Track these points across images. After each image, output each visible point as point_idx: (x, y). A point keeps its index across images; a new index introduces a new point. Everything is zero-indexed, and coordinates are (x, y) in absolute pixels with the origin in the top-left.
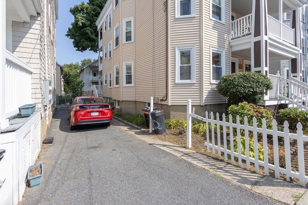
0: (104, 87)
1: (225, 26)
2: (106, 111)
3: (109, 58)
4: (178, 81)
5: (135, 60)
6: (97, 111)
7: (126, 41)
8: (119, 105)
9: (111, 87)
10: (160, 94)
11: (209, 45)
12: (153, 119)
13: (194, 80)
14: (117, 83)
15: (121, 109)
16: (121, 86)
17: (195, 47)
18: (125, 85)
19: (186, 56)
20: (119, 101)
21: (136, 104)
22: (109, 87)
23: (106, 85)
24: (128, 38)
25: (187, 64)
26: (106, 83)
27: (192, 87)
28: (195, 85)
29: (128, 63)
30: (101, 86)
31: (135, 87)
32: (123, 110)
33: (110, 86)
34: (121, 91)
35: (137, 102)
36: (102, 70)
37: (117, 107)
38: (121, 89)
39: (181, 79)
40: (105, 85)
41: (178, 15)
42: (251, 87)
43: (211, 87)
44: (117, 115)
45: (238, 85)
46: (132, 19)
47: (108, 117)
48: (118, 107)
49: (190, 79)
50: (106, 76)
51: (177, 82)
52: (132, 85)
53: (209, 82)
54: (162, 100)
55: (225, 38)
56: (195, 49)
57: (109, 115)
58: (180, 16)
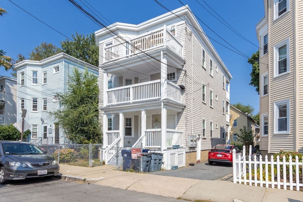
2: (228, 155)
4: (276, 132)
6: (221, 154)
13: (289, 131)
17: (290, 100)
25: (284, 116)
27: (288, 138)
28: (290, 136)
39: (278, 131)
41: (276, 74)
47: (229, 159)
49: (286, 130)
56: (290, 102)
58: (278, 75)
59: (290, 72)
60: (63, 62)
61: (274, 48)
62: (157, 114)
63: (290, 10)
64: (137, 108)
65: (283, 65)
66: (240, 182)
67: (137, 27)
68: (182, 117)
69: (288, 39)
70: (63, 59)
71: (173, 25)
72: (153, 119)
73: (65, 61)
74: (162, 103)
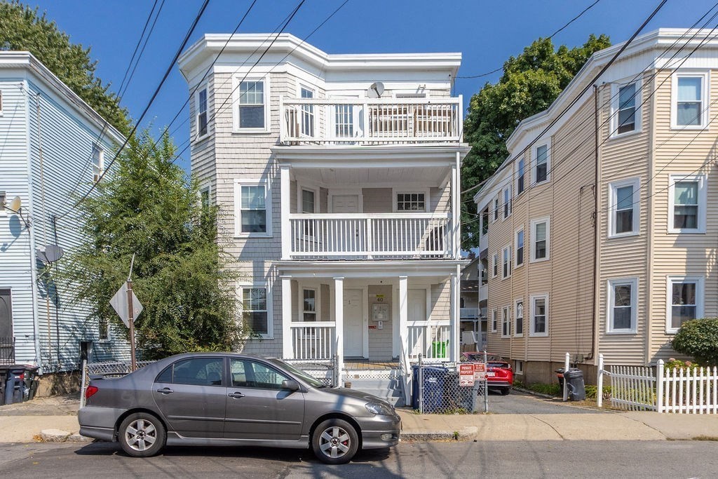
0: (490, 336)
1: (707, 235)
2: (505, 372)
3: (503, 278)
4: (610, 329)
5: (551, 291)
6: (493, 371)
7: (537, 258)
8: (521, 370)
9: (508, 336)
10: (585, 350)
11: (664, 275)
12: (567, 381)
13: (635, 329)
14: (520, 330)
15: (525, 376)
16: (526, 336)
17: (639, 279)
18: (532, 334)
19: (624, 293)
20: (521, 363)
21: (551, 367)
22: (503, 336)
23: (496, 331)
24: (541, 252)
25: (625, 305)
26: (495, 328)
27: (633, 340)
28: (637, 336)
29: (540, 296)
30: (483, 333)
31: (550, 338)
32: (529, 379)
33: (505, 334)
34: (526, 344)
35: (553, 364)
36: (487, 300)
37: (518, 372)
38: (526, 342)
39: (615, 328)
40: (493, 331)
41: (612, 233)
42: (707, 340)
43: (667, 339)
44: (518, 385)
45: (690, 338)
46: (547, 220)
47: (507, 380)
48: (521, 373)
49: (629, 327)
50: (495, 313)
51: (608, 331)
52: (546, 334)
53: (663, 332)
54: (587, 359)
55: (707, 256)
56: (638, 283)
57: (507, 377)
58: (615, 235)
59: (640, 234)
60: (25, 82)
61: (610, 185)
62: (381, 284)
63: (642, 131)
64: (387, 271)
65: (625, 220)
66: (667, 411)
67: (328, 61)
68: (441, 295)
69: (638, 179)
70: (24, 74)
71: (422, 85)
72: (370, 295)
73: (30, 84)
74: (459, 266)
